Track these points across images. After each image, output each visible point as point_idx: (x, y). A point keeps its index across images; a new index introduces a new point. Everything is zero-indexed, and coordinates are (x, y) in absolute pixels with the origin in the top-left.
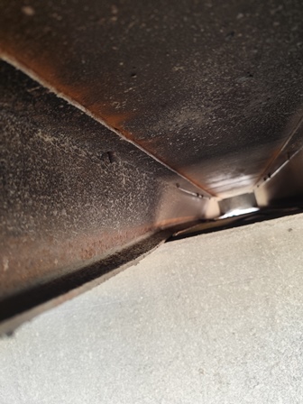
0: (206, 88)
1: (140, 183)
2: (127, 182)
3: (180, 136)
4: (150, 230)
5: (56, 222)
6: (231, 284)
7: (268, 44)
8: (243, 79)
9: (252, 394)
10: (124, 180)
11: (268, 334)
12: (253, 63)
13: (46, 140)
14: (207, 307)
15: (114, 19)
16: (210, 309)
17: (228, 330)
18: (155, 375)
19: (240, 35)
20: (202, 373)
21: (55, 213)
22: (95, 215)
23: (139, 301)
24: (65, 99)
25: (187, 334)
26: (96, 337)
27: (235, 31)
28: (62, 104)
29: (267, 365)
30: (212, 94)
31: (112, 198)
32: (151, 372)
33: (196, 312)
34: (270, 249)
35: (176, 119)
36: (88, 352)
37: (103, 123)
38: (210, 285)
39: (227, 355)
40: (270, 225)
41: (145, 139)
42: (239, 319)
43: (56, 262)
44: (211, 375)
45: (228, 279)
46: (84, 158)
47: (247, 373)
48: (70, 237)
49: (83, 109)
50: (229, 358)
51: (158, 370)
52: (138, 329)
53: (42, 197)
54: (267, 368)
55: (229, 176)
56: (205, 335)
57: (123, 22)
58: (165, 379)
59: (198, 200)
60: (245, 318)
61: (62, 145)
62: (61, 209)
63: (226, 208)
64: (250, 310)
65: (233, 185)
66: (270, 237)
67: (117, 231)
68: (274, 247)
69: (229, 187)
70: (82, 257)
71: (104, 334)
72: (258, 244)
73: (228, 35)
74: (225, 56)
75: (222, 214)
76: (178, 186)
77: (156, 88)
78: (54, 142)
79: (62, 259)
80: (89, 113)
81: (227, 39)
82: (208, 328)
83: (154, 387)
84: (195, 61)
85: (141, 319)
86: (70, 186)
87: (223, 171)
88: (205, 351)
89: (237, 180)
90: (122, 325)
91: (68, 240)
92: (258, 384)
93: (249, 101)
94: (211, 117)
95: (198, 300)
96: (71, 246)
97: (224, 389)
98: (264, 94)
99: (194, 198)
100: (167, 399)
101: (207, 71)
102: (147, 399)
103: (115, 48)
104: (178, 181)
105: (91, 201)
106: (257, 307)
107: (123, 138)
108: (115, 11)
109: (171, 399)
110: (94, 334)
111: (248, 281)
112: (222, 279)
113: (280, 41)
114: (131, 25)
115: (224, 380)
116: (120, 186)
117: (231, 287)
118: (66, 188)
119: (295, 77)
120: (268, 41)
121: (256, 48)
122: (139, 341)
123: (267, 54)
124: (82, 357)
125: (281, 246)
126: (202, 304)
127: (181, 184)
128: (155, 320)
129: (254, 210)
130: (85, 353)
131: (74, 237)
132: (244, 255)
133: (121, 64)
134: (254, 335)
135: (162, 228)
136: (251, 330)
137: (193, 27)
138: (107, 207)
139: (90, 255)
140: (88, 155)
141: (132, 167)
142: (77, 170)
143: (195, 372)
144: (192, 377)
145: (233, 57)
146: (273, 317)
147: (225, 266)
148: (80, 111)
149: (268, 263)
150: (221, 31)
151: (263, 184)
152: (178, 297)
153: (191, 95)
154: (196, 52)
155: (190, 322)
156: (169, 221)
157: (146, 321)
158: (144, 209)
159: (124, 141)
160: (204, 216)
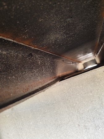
0: (56, 25)
1: (47, 62)
2: (41, 63)
3: (55, 44)
4: (55, 78)
5: (10, 81)
6: (85, 93)
7: (72, 5)
8: (69, 19)
9: (98, 132)
10: (39, 62)
11: (101, 110)
12: (70, 13)
13: (3, 53)
14: (78, 102)
15: (6, 7)
16: (79, 103)
17: (86, 110)
18: (63, 128)
19: (59, 3)
20: (79, 126)
21: (10, 78)
22: (28, 76)
23: (54, 103)
24: (3, 38)
25: (72, 113)
26: (42, 117)
27: (56, 2)
28: (3, 40)
29: (102, 121)
30: (60, 27)
31: (35, 69)
32: (62, 127)
33: (74, 105)
34: (98, 79)
35: (50, 38)
36: (40, 122)
37: (22, 44)
38: (78, 94)
39: (87, 119)
40: (96, 71)
41: (42, 47)
42: (90, 105)
43: (12, 95)
44: (83, 126)
45: (84, 92)
46: (21, 57)
47: (95, 124)
48: (17, 85)
49: (12, 41)
50: (88, 120)
51: (64, 126)
52: (55, 112)
53: (3, 73)
54: (102, 122)
55: (82, 55)
56: (79, 113)
57: (10, 7)
58: (67, 129)
59: (74, 64)
60: (92, 105)
61: (10, 54)
62: (12, 76)
63: (86, 66)
64: (93, 102)
65: (86, 58)
66: (97, 75)
67: (39, 80)
68: (99, 78)
69: (84, 58)
70: (24, 91)
71: (44, 115)
72: (93, 78)
73: (54, 4)
74: (57, 12)
75: (85, 68)
76: (63, 61)
77: (36, 28)
78: (7, 53)
79: (14, 93)
80: (15, 41)
81: (54, 6)
82: (79, 110)
83: (63, 132)
84: (46, 16)
85: (56, 109)
86: (15, 67)
87: (79, 54)
88: (79, 118)
89: (86, 56)
90: (50, 112)
91: (16, 86)
92: (100, 128)
93: (76, 27)
94: (64, 35)
95: (74, 100)
96: (18, 88)
97: (88, 131)
98: (80, 24)
99: (72, 64)
100: (68, 136)
101: (53, 19)
102: (61, 136)
103: (12, 17)
104: (62, 59)
105: (25, 72)
106: (96, 101)
107: (33, 48)
108: (4, 4)
109: (70, 136)
110: (41, 115)
111: (91, 92)
112: (82, 92)
113: (76, 3)
114: (14, 8)
115: (87, 128)
116: (38, 64)
117: (85, 95)
118: (14, 68)
119: (90, 15)
120: (71, 3)
121: (68, 7)
122: (56, 116)
123: (74, 8)
124: (38, 124)
125: (102, 77)
126: (76, 102)
127: (64, 60)
128: (61, 109)
129: (96, 65)
130: (39, 122)
131: (19, 85)
132: (89, 82)
133: (18, 22)
134: (96, 111)
135: (60, 76)
136: (95, 109)
137: (38, 4)
138: (33, 72)
139: (27, 90)
140: (22, 56)
141: (42, 57)
142: (18, 62)
143: (77, 126)
144: (76, 128)
145: (60, 12)
146: (102, 104)
147: (82, 87)
148: (11, 41)
149: (98, 84)
150: (50, 3)
151: (97, 56)
152: (67, 100)
153: (51, 29)
154: (44, 13)
155: (73, 108)
156: (63, 73)
157: (58, 109)
158: (50, 71)
159: (34, 49)
160: (77, 70)
